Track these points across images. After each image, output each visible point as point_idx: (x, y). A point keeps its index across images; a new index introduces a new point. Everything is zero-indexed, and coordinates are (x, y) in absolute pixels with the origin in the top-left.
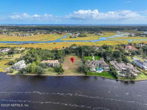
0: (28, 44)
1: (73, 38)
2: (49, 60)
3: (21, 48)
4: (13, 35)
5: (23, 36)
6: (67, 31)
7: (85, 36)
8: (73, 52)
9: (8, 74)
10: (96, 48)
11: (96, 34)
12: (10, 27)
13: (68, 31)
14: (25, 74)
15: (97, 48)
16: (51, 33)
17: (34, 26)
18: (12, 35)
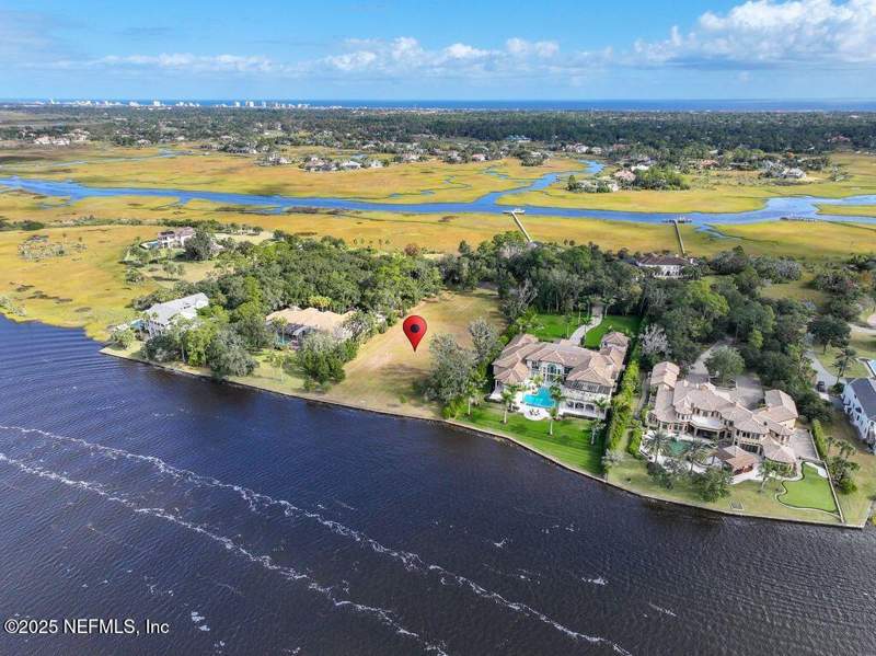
0: (314, 212)
1: (587, 190)
2: (317, 306)
3: (257, 230)
4: (283, 161)
5: (327, 168)
6: (585, 149)
7: (676, 183)
8: (485, 280)
9: (106, 350)
10: (658, 270)
11: (768, 175)
12: (322, 116)
13: (594, 149)
14: (165, 361)
15: (665, 268)
16: (483, 158)
17: (433, 111)
18: (277, 163)
